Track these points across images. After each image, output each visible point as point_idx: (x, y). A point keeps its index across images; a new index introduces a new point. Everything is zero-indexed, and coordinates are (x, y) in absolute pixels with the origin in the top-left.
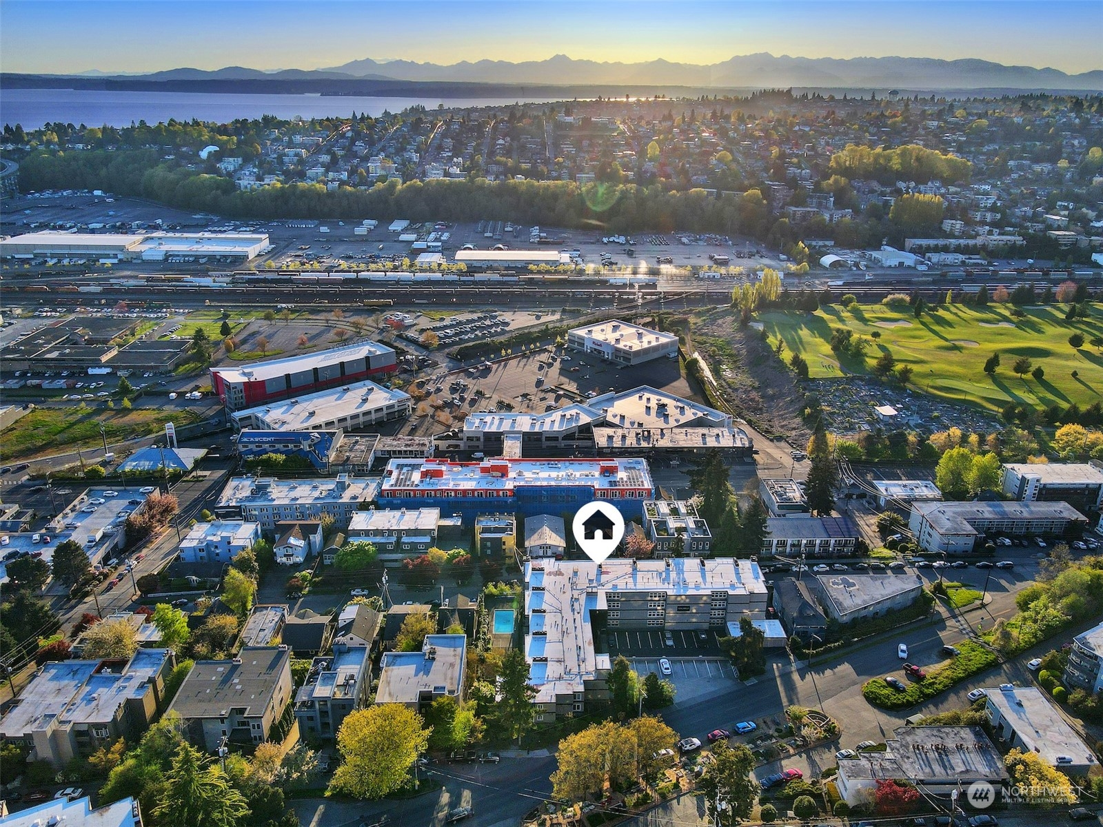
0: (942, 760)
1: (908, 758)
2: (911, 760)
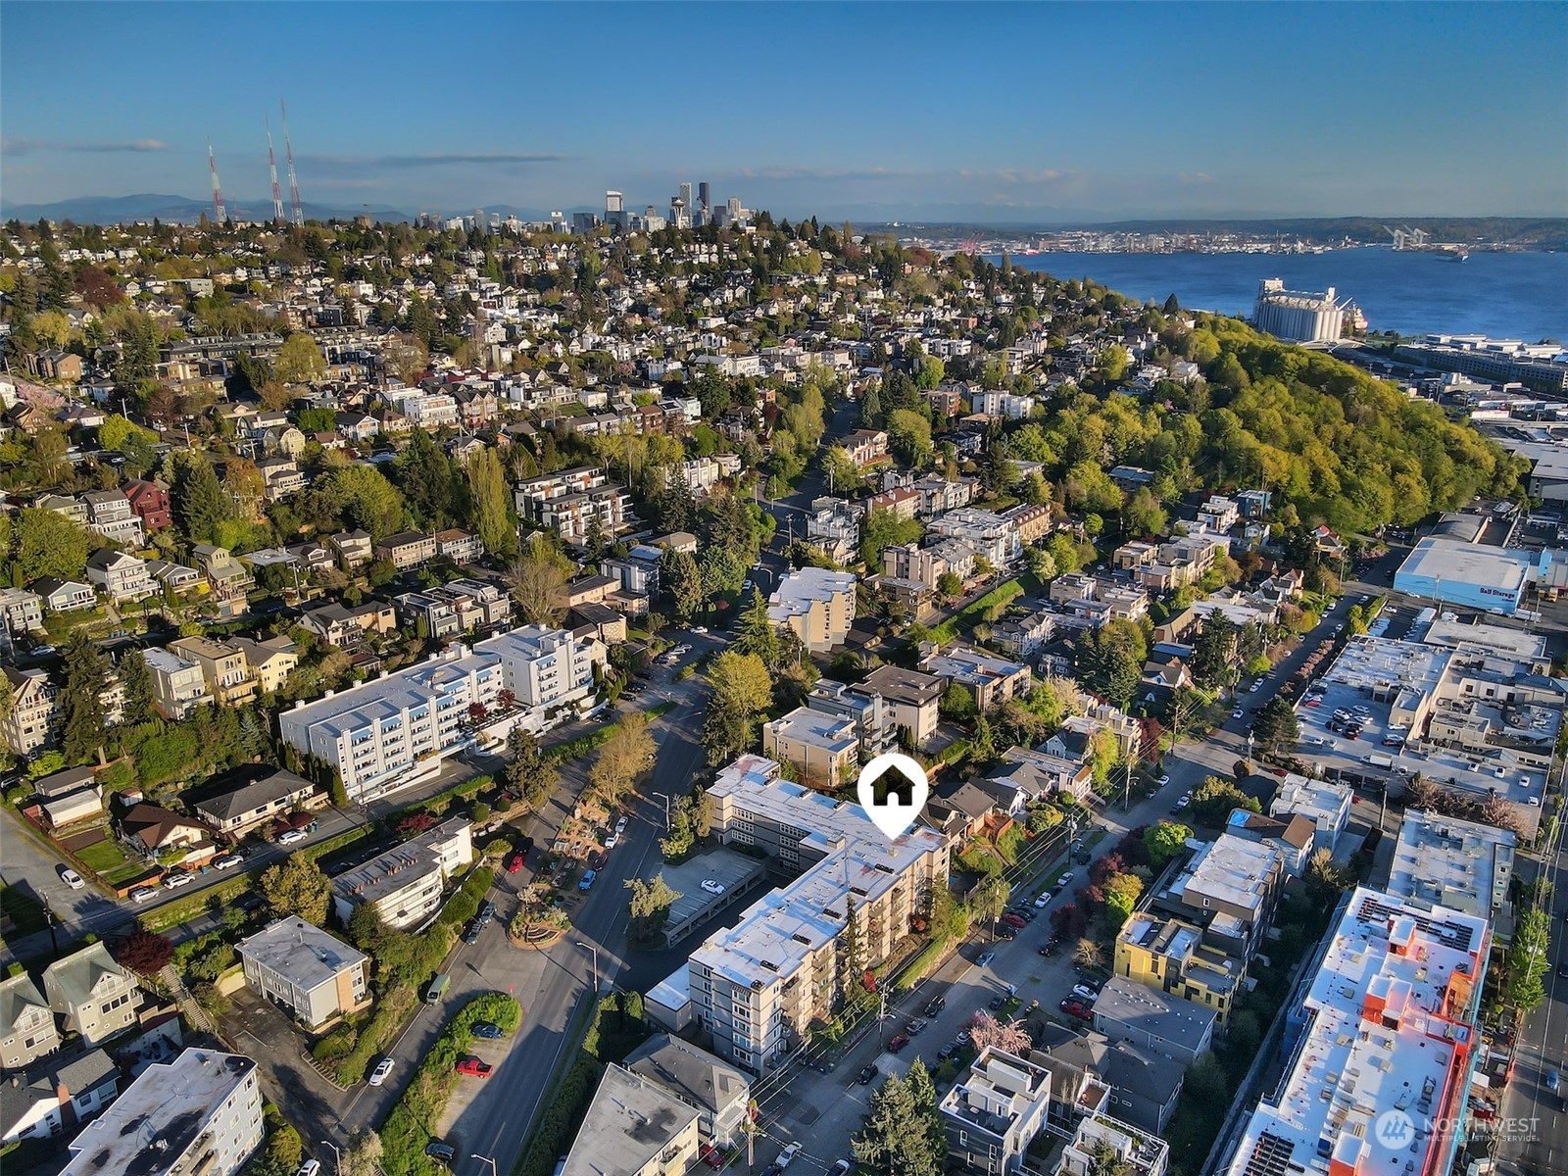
0: (387, 865)
1: (417, 853)
2: (414, 853)
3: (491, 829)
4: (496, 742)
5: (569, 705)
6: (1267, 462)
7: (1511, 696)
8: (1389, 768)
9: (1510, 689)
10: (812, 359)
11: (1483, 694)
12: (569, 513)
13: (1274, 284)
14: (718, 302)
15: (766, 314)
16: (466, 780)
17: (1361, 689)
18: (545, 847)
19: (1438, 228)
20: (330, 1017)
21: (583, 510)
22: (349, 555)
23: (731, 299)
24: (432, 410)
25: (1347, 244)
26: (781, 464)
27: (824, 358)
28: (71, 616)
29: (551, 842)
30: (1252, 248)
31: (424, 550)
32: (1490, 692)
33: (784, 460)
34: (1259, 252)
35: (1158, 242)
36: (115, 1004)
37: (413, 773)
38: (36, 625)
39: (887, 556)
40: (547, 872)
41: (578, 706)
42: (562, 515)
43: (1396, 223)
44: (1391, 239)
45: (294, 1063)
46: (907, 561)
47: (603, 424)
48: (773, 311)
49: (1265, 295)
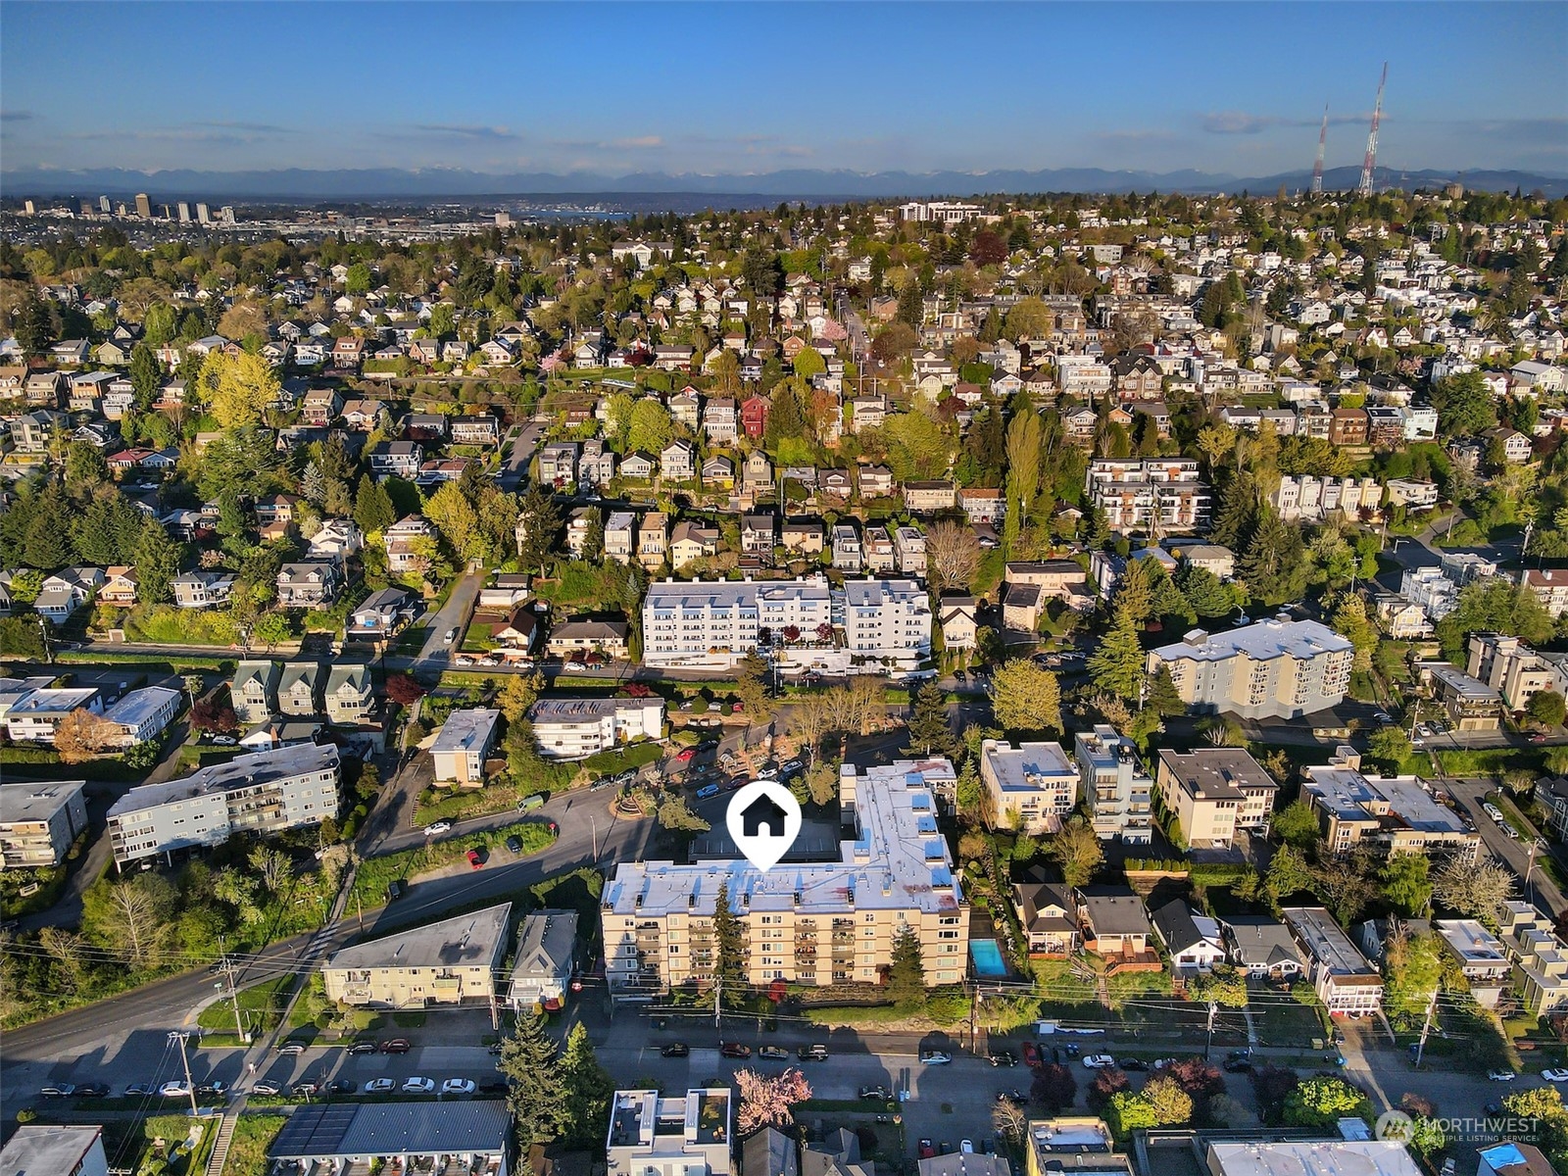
3: (705, 724)
4: (794, 664)
5: (885, 661)
12: (1119, 500)
16: (734, 681)
18: (720, 754)
20: (449, 780)
21: (1139, 500)
22: (864, 487)
24: (1083, 378)
28: (633, 480)
31: (943, 499)
36: (349, 705)
37: (701, 660)
38: (605, 481)
40: (694, 771)
41: (894, 664)
42: (1108, 500)
45: (410, 796)
46: (1493, 658)
47: (1270, 420)
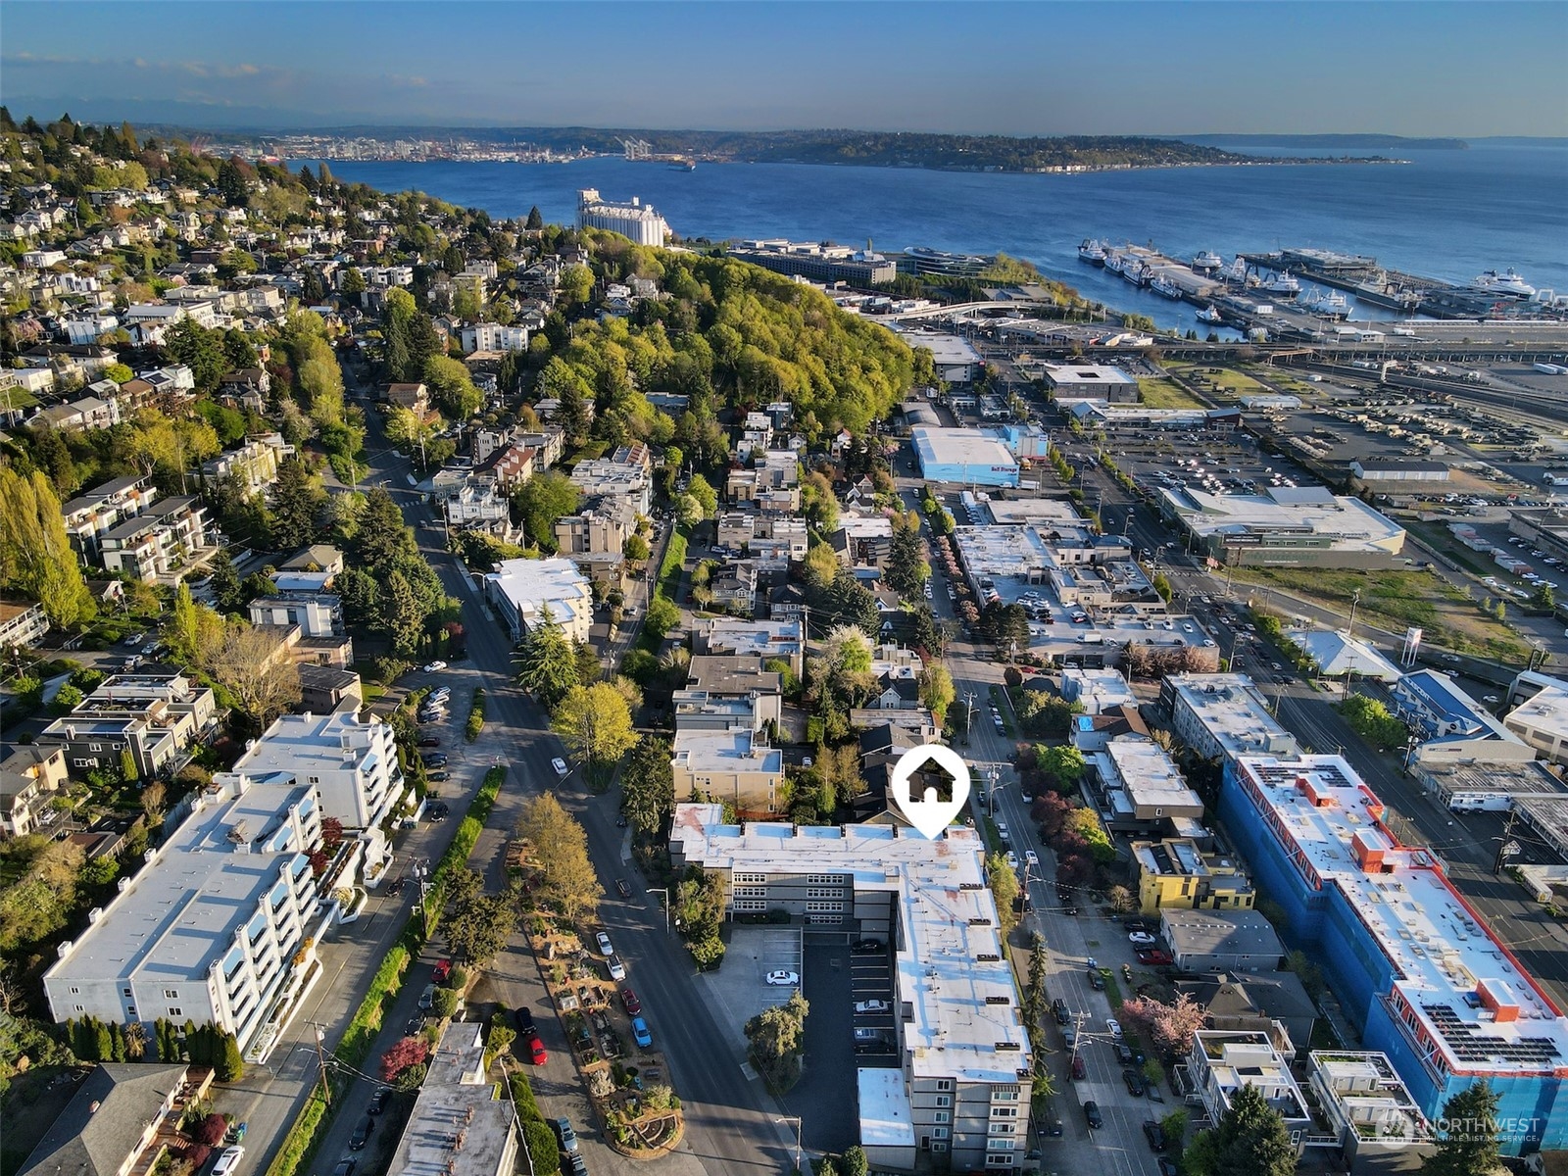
0: (437, 1138)
1: (457, 1100)
2: (452, 1101)
4: (355, 895)
6: (782, 374)
7: (1093, 557)
8: (1101, 643)
9: (1091, 552)
10: (238, 301)
11: (1072, 560)
13: (591, 195)
14: (33, 230)
15: (116, 243)
16: (375, 964)
17: (1017, 576)
18: (549, 1013)
19: (659, 140)
21: (161, 539)
23: (49, 225)
25: (585, 154)
26: (341, 438)
27: (250, 298)
29: (553, 1002)
30: (503, 157)
32: (1078, 557)
33: (340, 432)
34: (511, 161)
35: (405, 149)
39: (559, 530)
40: (587, 1045)
42: (140, 552)
43: (625, 134)
44: (622, 150)
46: (587, 532)
47: (89, 415)
48: (124, 241)
49: (587, 206)
